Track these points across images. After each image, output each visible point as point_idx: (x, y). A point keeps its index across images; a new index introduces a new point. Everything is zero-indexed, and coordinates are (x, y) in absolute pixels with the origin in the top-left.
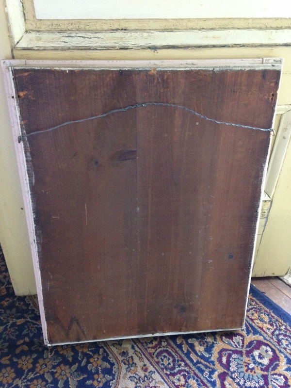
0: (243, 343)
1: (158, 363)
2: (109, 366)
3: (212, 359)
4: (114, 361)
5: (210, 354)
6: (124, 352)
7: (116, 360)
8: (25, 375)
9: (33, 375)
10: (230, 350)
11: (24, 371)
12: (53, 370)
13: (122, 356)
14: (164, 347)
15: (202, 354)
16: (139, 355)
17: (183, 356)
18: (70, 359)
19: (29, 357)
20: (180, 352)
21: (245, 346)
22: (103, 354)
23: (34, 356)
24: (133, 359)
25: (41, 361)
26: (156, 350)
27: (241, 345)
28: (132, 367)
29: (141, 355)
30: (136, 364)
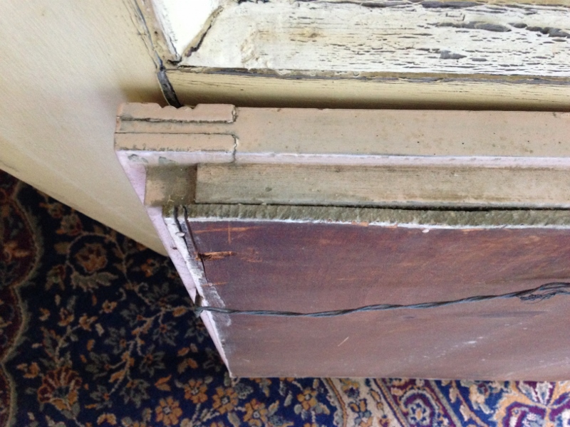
0: (551, 396)
1: (406, 415)
2: (327, 411)
3: (494, 418)
4: (336, 404)
5: (492, 409)
6: (352, 390)
7: (339, 402)
8: (197, 413)
9: (209, 414)
10: (527, 406)
11: (195, 405)
12: (240, 408)
13: (349, 396)
14: (419, 388)
15: (479, 407)
16: (377, 398)
17: (448, 407)
18: (266, 392)
19: (200, 381)
20: (444, 401)
21: (552, 401)
22: (318, 388)
23: (209, 380)
24: (366, 404)
25: (220, 390)
26: (405, 393)
27: (547, 397)
28: (364, 416)
29: (380, 398)
30: (370, 413)
